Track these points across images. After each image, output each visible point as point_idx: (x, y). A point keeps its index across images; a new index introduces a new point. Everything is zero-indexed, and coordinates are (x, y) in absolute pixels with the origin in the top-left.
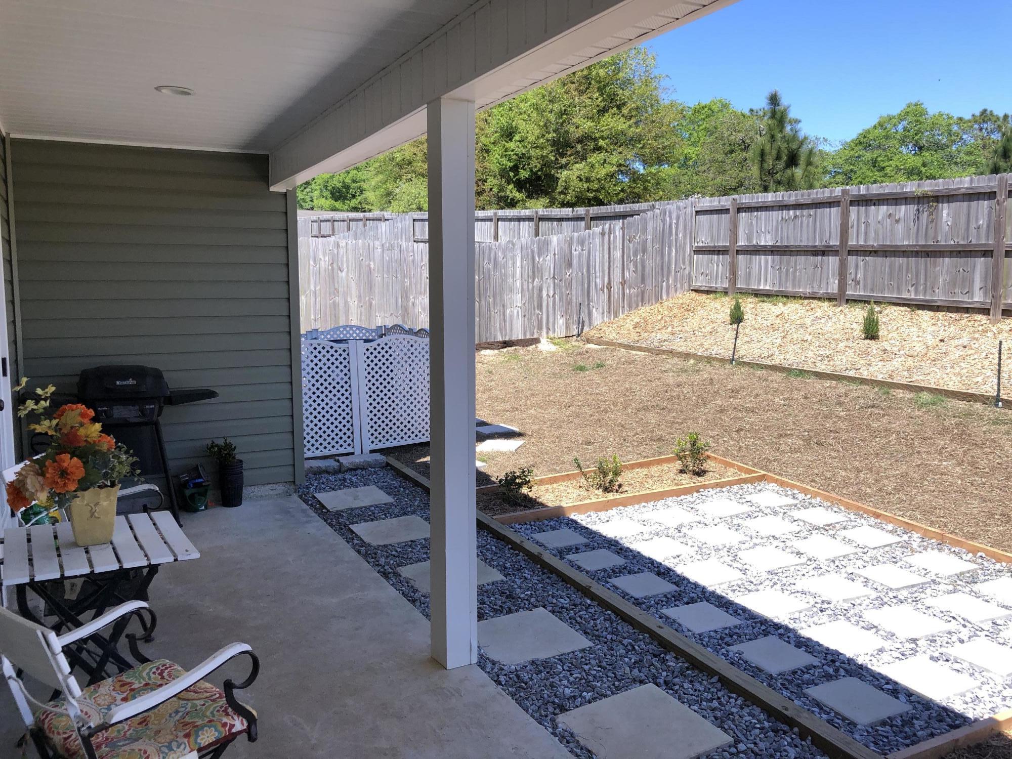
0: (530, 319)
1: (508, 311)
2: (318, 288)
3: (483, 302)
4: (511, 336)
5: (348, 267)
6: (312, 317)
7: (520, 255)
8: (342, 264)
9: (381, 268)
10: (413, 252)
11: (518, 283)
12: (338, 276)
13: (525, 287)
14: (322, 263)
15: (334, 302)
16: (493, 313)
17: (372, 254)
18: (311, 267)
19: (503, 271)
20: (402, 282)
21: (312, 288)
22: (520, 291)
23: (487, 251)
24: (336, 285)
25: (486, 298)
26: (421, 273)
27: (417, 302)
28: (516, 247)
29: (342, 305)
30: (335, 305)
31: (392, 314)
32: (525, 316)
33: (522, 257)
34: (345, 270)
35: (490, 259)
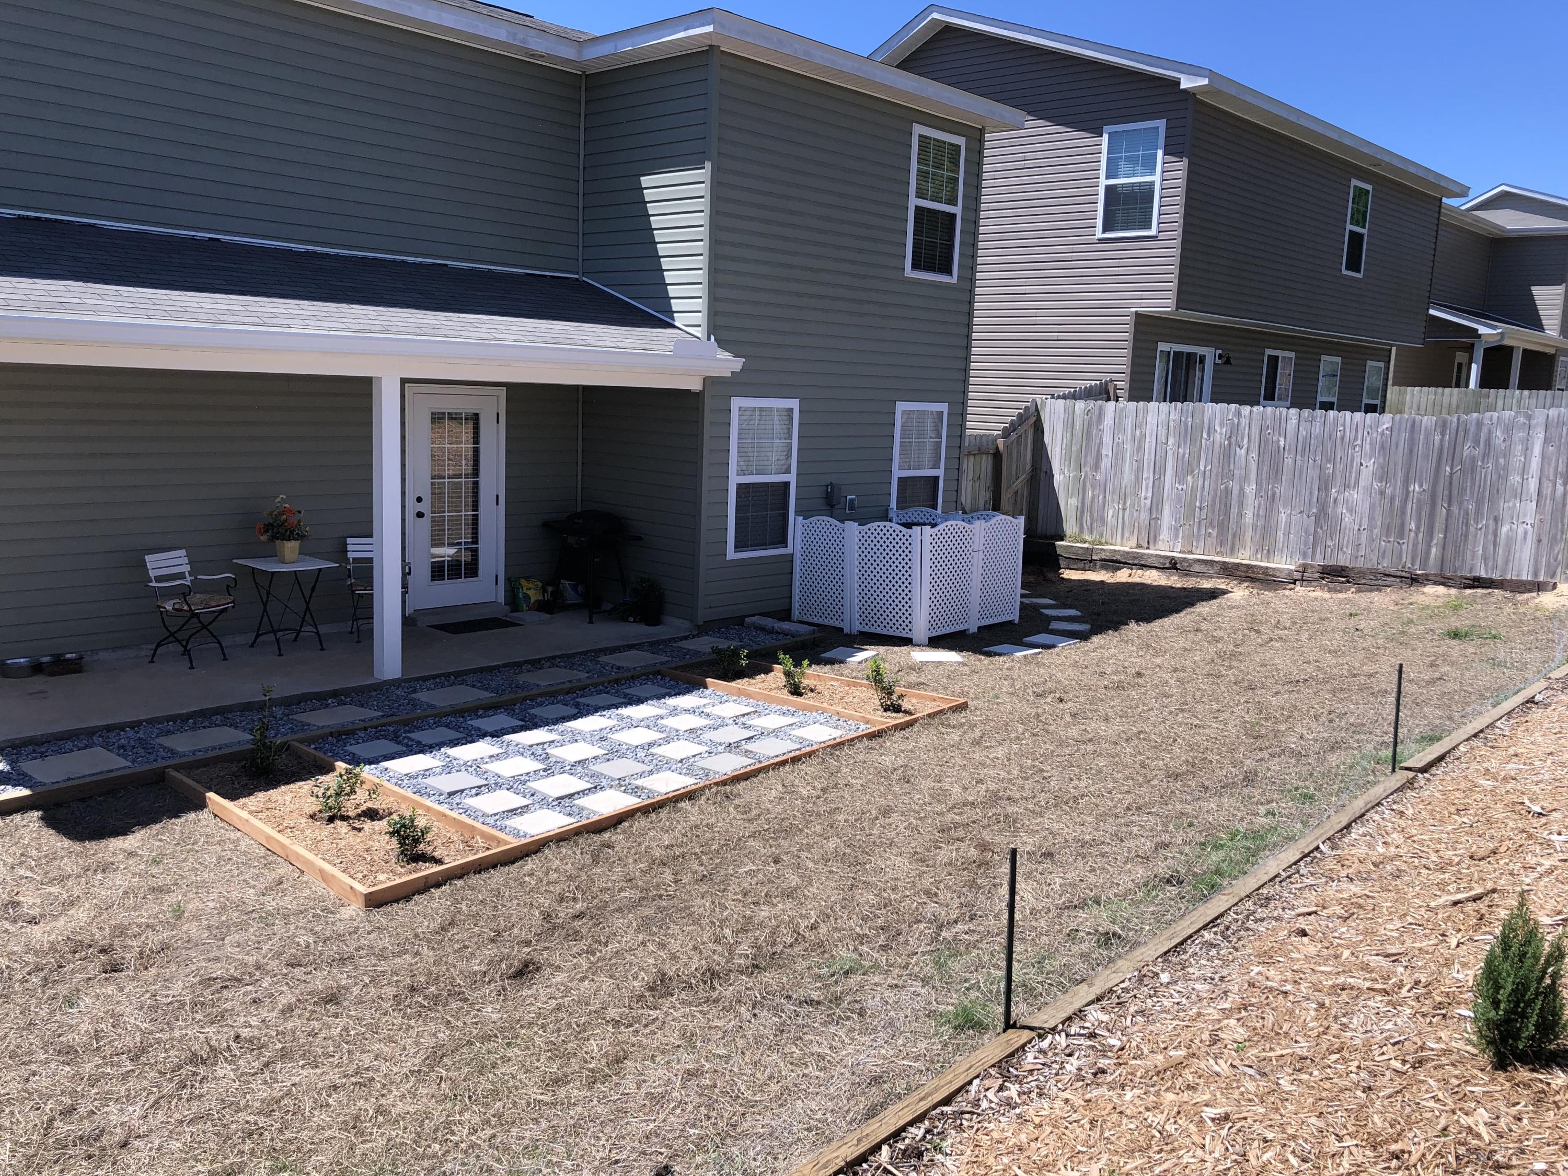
0: (1552, 548)
1: (1505, 529)
2: (1209, 467)
3: (1455, 509)
4: (1505, 570)
5: (1249, 443)
6: (1198, 504)
7: (1542, 436)
8: (1243, 438)
9: (1294, 447)
10: (1344, 425)
11: (1533, 484)
12: (1235, 454)
13: (1547, 491)
14: (1218, 436)
15: (1226, 488)
16: (1472, 529)
17: (1283, 425)
18: (1203, 441)
19: (1502, 461)
20: (1322, 469)
21: (1202, 468)
22: (1535, 497)
23: (1473, 429)
24: (1232, 466)
25: (1461, 503)
26: (1353, 456)
27: (1341, 497)
28: (1534, 422)
29: (1235, 492)
30: (1228, 492)
31: (1301, 512)
32: (1539, 541)
33: (1546, 441)
34: (1246, 446)
35: (1477, 442)
